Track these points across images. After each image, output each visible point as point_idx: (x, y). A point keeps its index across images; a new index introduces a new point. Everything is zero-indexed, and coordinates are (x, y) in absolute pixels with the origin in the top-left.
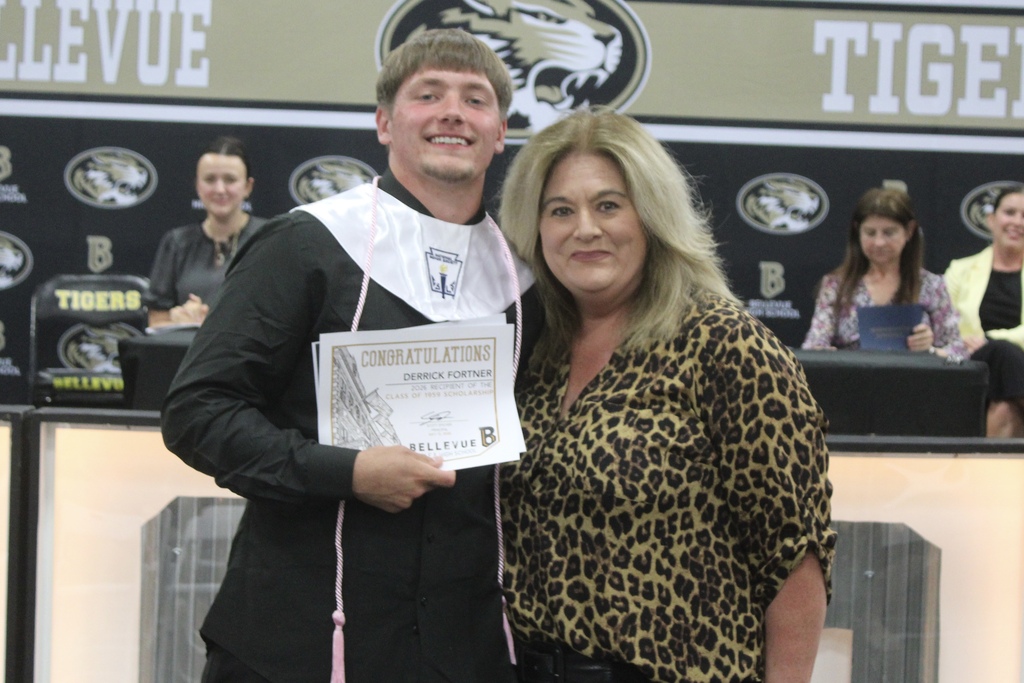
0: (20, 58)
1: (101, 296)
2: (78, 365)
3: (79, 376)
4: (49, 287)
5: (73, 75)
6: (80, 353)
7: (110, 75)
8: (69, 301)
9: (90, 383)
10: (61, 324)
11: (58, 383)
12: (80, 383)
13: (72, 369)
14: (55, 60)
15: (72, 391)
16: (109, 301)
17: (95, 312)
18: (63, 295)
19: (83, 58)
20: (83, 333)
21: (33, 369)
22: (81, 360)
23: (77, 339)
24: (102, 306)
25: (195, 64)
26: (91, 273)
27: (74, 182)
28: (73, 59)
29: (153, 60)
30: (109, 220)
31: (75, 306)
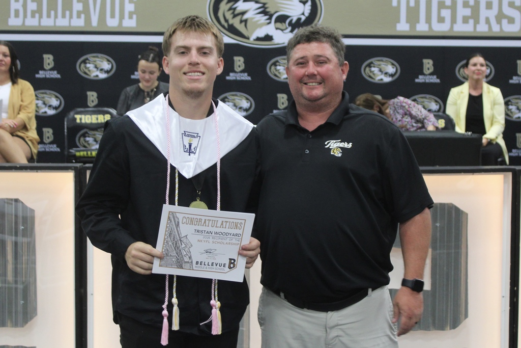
0: (56, 17)
1: (94, 117)
2: (85, 146)
3: (87, 151)
4: (72, 114)
5: (78, 23)
6: (85, 141)
7: (95, 23)
8: (81, 119)
9: (91, 154)
10: (78, 129)
11: (78, 154)
12: (87, 154)
13: (82, 148)
14: (71, 17)
15: (84, 157)
16: (97, 119)
17: (91, 124)
18: (78, 117)
19: (83, 16)
20: (86, 133)
21: (66, 149)
22: (86, 144)
23: (84, 135)
24: (94, 121)
25: (131, 17)
26: (88, 107)
27: (81, 69)
28: (79, 17)
29: (113, 16)
30: (95, 85)
31: (83, 121)
